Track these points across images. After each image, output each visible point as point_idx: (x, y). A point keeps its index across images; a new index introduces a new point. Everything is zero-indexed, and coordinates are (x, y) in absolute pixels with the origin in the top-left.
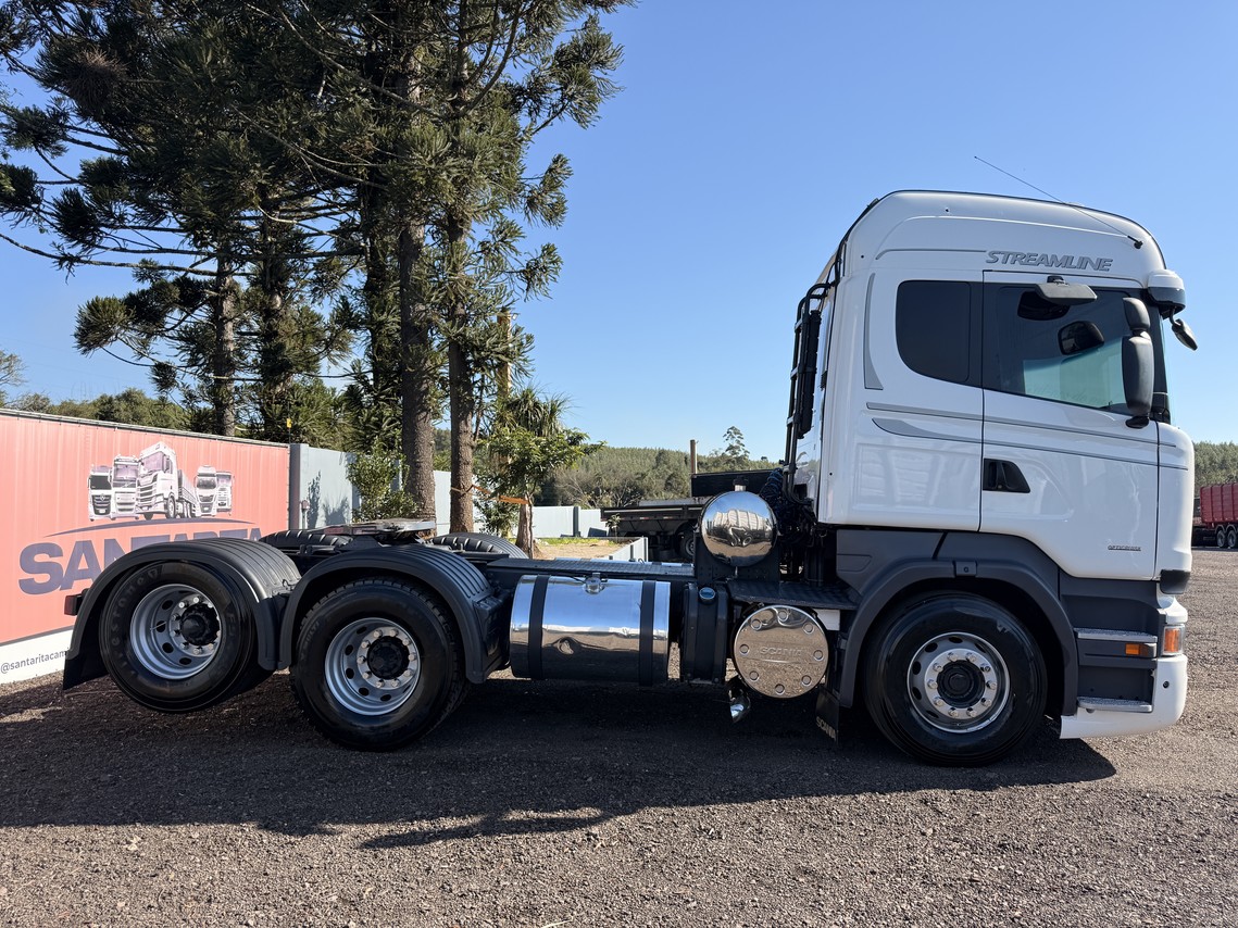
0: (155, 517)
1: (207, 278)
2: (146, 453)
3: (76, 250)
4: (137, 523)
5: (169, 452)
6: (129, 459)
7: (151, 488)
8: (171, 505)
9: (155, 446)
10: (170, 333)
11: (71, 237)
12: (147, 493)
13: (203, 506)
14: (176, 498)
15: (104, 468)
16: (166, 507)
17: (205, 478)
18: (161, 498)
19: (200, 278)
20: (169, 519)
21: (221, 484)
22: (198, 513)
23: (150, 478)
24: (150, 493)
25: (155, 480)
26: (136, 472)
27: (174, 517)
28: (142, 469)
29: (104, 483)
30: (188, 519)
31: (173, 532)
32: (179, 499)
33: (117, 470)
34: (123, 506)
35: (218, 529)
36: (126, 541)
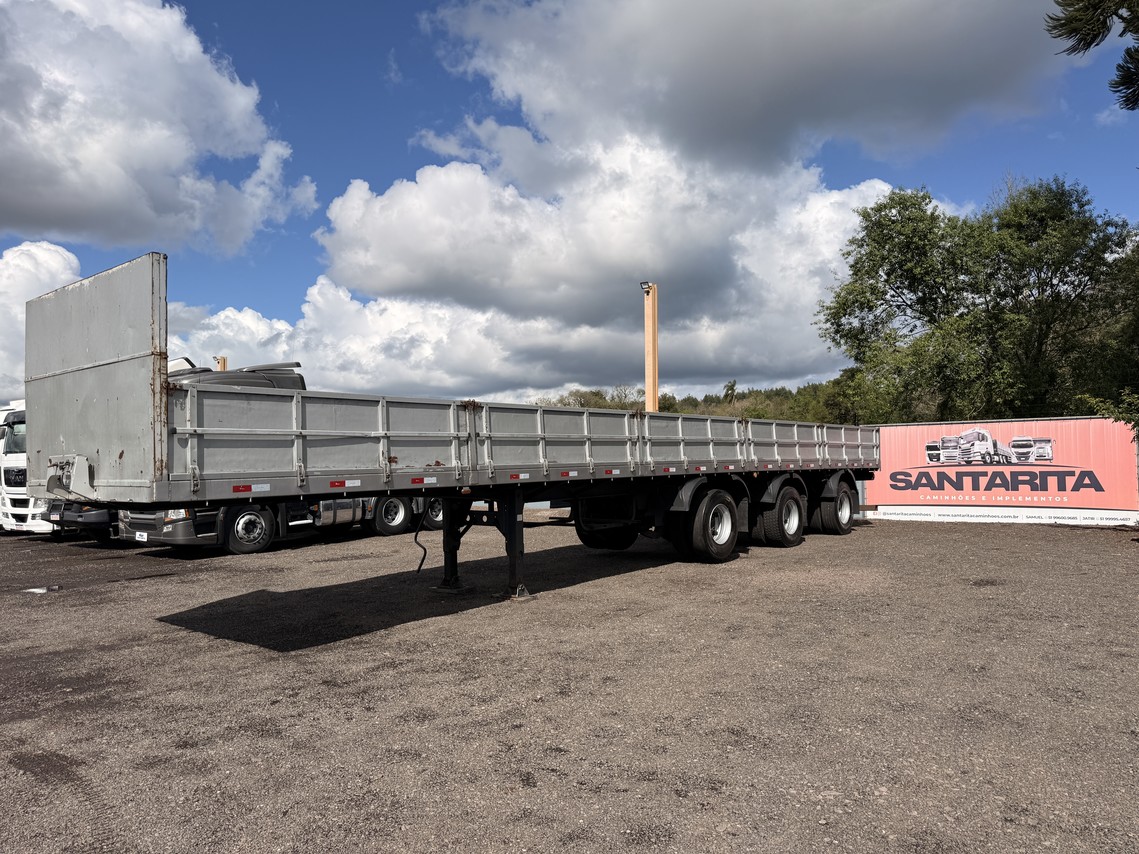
0: (973, 463)
2: (963, 434)
4: (960, 465)
5: (982, 431)
6: (952, 437)
7: (970, 449)
8: (987, 457)
9: (972, 430)
12: (966, 452)
13: (1019, 458)
14: (992, 453)
15: (934, 442)
16: (982, 458)
17: (1020, 443)
18: (979, 454)
20: (985, 463)
21: (1038, 445)
22: (1014, 460)
23: (969, 445)
24: (970, 452)
25: (973, 445)
26: (958, 443)
27: (991, 463)
28: (962, 441)
29: (935, 448)
30: (1004, 464)
31: (990, 470)
32: (995, 454)
33: (943, 442)
34: (949, 458)
35: (1037, 470)
36: (952, 473)
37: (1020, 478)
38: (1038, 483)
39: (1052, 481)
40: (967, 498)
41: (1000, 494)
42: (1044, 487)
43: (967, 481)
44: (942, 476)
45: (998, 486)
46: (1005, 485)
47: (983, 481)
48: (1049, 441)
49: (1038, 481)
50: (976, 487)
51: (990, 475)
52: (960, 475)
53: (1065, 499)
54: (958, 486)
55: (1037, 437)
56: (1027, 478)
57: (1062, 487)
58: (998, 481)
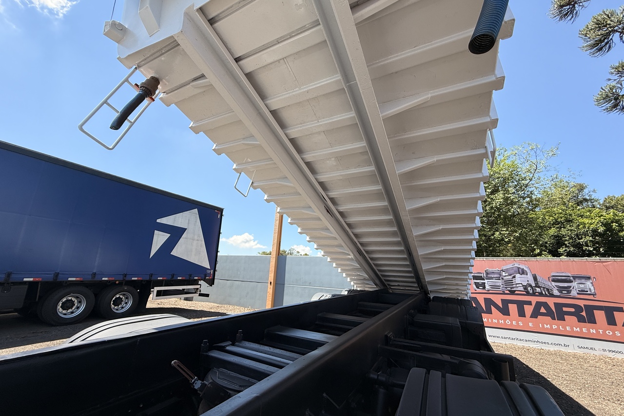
0: (516, 292)
2: (505, 268)
4: (504, 293)
5: (521, 267)
6: (496, 269)
7: (512, 280)
8: (529, 288)
9: (512, 264)
12: (508, 283)
13: (560, 291)
14: (533, 285)
15: (481, 273)
16: (524, 289)
17: (559, 278)
18: (521, 285)
20: (528, 294)
21: (578, 281)
22: (556, 292)
23: (510, 277)
24: (512, 283)
25: (514, 277)
26: (500, 275)
27: (534, 294)
28: (504, 274)
29: (481, 278)
30: (546, 296)
31: (534, 300)
32: (536, 286)
33: (487, 273)
34: (493, 287)
35: (581, 303)
36: (498, 299)
37: (565, 309)
38: (586, 315)
39: (600, 315)
40: (514, 323)
41: (545, 322)
42: (592, 320)
43: (513, 308)
44: (488, 302)
45: (543, 314)
46: (549, 313)
47: (528, 310)
48: (589, 278)
49: (584, 314)
50: (522, 314)
51: (534, 304)
52: (506, 302)
53: (618, 334)
54: (505, 311)
55: (576, 273)
56: (573, 310)
57: (611, 321)
58: (543, 310)
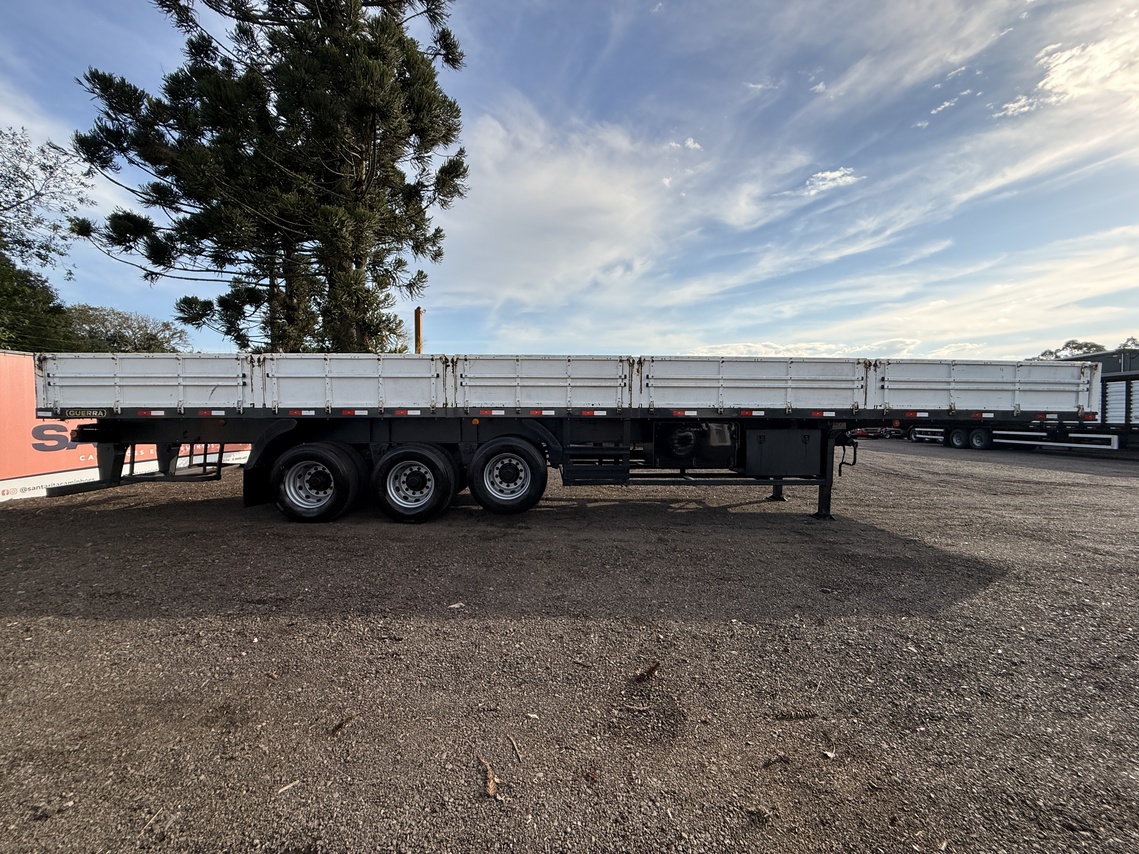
1: (265, 288)
3: (159, 269)
10: (249, 319)
11: (154, 262)
19: (260, 288)
